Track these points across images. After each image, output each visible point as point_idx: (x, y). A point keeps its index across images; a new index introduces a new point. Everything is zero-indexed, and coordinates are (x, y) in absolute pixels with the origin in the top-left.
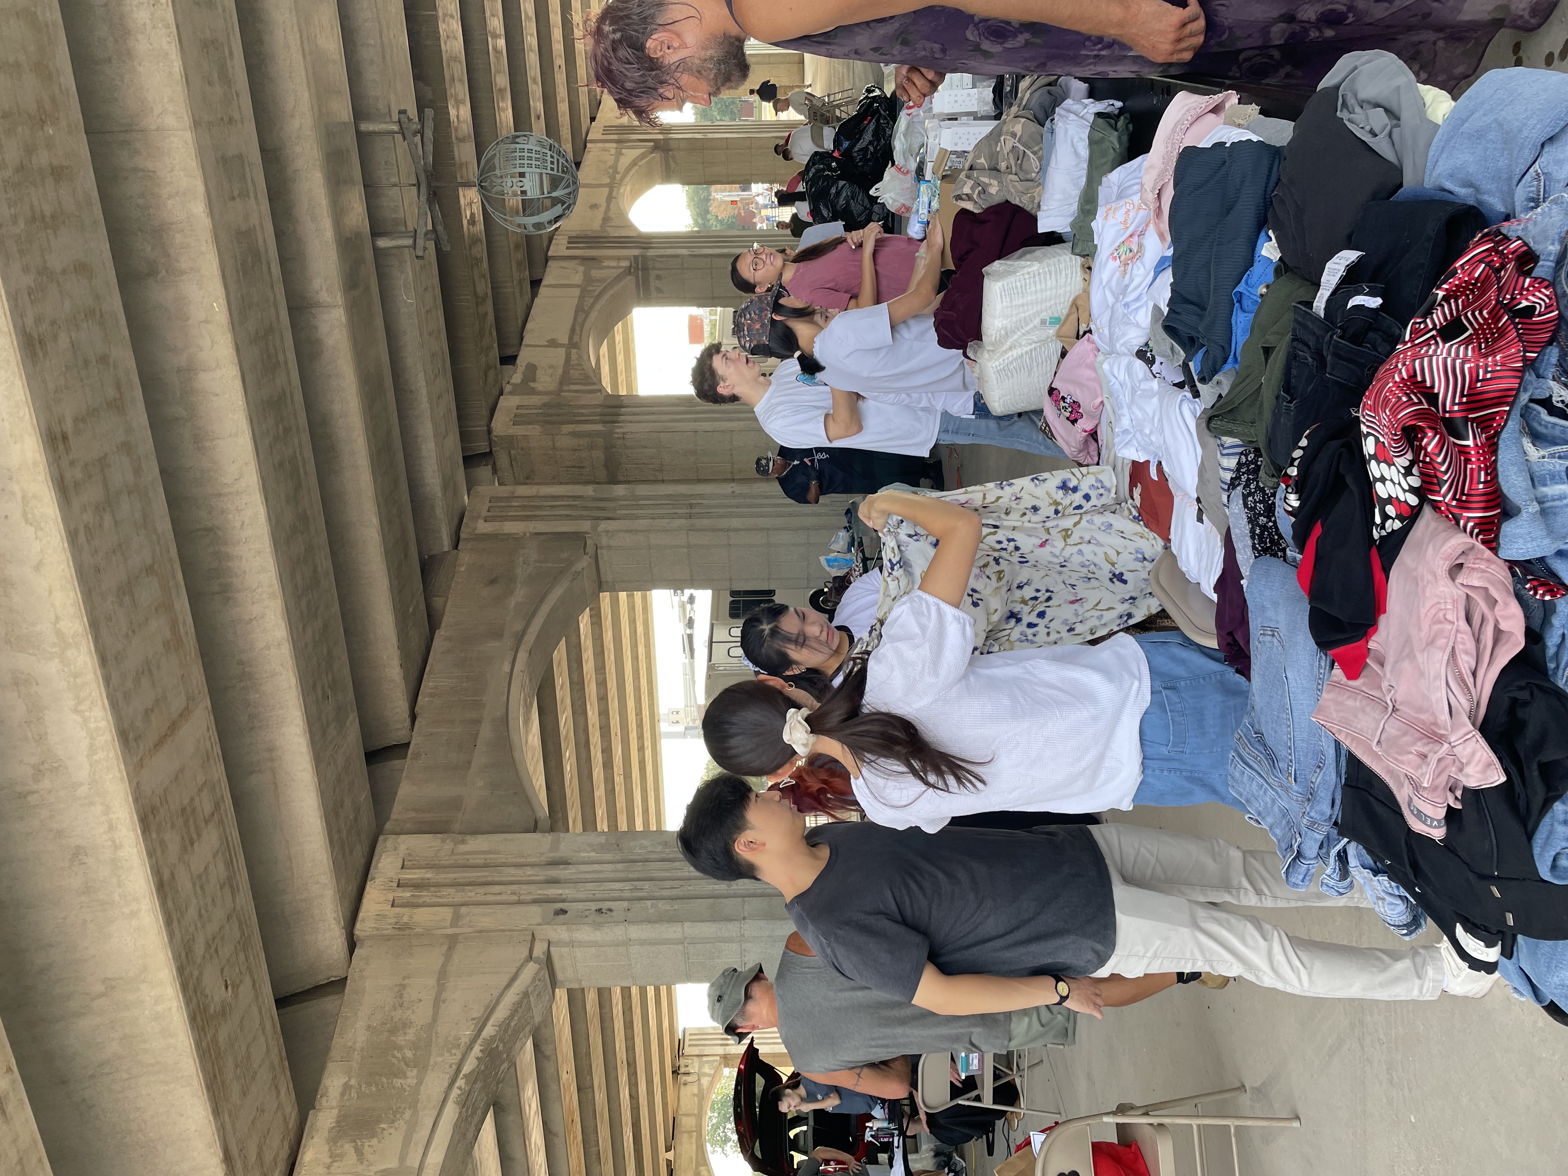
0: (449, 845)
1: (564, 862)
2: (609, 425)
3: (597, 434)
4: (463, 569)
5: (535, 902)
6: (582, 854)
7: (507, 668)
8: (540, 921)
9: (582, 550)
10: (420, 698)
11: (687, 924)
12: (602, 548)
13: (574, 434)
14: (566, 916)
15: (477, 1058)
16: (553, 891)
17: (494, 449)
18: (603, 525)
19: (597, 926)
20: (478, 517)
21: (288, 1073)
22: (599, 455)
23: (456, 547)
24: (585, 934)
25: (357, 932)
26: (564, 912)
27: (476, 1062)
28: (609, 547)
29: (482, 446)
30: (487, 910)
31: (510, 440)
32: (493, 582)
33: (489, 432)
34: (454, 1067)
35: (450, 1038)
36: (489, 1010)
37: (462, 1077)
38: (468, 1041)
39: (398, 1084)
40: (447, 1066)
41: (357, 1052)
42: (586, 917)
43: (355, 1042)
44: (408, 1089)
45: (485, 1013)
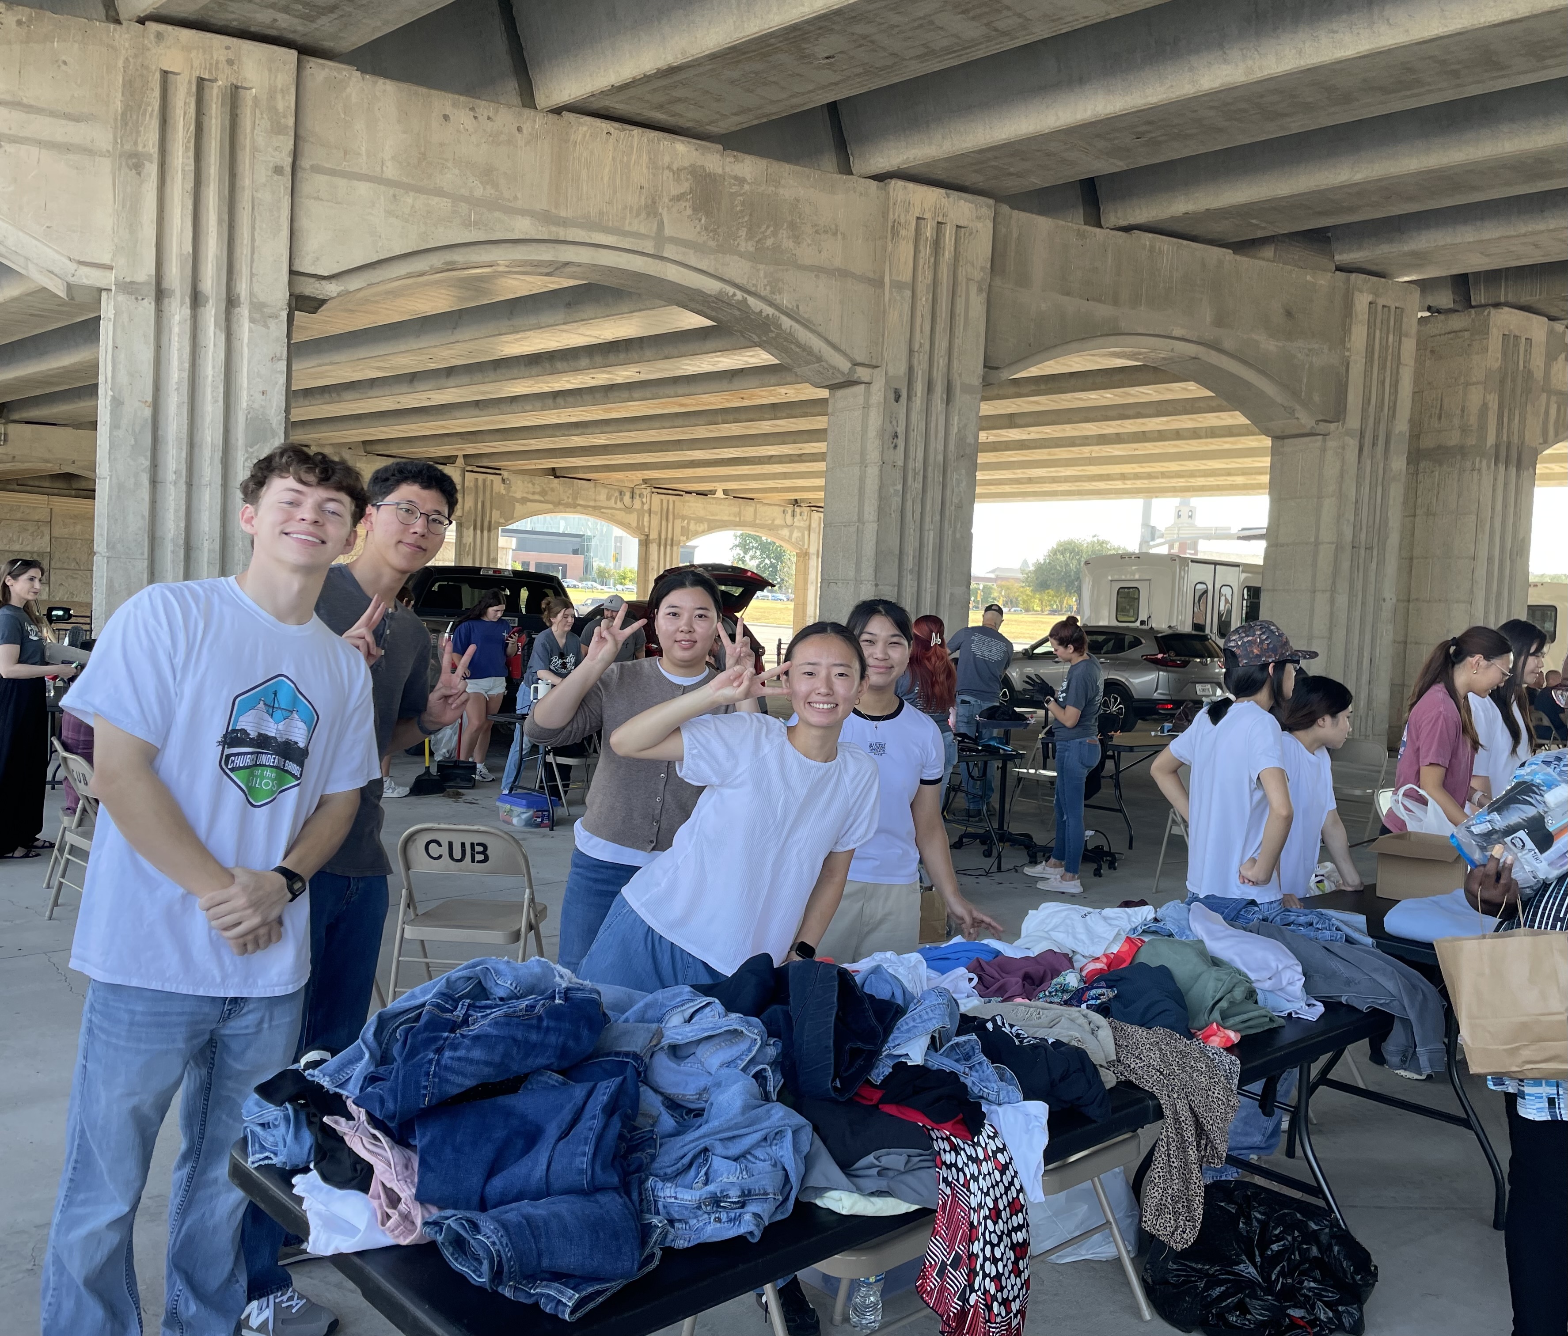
0: (977, 275)
1: (949, 400)
2: (1493, 451)
3: (1483, 437)
4: (1309, 278)
5: (911, 369)
6: (956, 418)
7: (1178, 332)
8: (890, 374)
9: (1321, 418)
10: (1151, 235)
11: (875, 525)
12: (1324, 441)
13: (1484, 407)
14: (893, 401)
15: (761, 312)
16: (919, 388)
17: (1473, 311)
18: (1353, 443)
19: (882, 433)
20: (1376, 295)
21: (755, 122)
22: (1454, 439)
23: (1339, 269)
24: (875, 420)
25: (893, 182)
26: (897, 400)
27: (758, 310)
28: (1324, 450)
29: (1479, 296)
30: (906, 318)
31: (1483, 331)
32: (1289, 314)
33: (1497, 305)
34: (753, 289)
35: (780, 285)
36: (806, 324)
37: (743, 297)
38: (777, 301)
39: (740, 233)
40: (753, 281)
41: (774, 189)
42: (891, 422)
43: (785, 187)
44: (736, 243)
45: (804, 319)
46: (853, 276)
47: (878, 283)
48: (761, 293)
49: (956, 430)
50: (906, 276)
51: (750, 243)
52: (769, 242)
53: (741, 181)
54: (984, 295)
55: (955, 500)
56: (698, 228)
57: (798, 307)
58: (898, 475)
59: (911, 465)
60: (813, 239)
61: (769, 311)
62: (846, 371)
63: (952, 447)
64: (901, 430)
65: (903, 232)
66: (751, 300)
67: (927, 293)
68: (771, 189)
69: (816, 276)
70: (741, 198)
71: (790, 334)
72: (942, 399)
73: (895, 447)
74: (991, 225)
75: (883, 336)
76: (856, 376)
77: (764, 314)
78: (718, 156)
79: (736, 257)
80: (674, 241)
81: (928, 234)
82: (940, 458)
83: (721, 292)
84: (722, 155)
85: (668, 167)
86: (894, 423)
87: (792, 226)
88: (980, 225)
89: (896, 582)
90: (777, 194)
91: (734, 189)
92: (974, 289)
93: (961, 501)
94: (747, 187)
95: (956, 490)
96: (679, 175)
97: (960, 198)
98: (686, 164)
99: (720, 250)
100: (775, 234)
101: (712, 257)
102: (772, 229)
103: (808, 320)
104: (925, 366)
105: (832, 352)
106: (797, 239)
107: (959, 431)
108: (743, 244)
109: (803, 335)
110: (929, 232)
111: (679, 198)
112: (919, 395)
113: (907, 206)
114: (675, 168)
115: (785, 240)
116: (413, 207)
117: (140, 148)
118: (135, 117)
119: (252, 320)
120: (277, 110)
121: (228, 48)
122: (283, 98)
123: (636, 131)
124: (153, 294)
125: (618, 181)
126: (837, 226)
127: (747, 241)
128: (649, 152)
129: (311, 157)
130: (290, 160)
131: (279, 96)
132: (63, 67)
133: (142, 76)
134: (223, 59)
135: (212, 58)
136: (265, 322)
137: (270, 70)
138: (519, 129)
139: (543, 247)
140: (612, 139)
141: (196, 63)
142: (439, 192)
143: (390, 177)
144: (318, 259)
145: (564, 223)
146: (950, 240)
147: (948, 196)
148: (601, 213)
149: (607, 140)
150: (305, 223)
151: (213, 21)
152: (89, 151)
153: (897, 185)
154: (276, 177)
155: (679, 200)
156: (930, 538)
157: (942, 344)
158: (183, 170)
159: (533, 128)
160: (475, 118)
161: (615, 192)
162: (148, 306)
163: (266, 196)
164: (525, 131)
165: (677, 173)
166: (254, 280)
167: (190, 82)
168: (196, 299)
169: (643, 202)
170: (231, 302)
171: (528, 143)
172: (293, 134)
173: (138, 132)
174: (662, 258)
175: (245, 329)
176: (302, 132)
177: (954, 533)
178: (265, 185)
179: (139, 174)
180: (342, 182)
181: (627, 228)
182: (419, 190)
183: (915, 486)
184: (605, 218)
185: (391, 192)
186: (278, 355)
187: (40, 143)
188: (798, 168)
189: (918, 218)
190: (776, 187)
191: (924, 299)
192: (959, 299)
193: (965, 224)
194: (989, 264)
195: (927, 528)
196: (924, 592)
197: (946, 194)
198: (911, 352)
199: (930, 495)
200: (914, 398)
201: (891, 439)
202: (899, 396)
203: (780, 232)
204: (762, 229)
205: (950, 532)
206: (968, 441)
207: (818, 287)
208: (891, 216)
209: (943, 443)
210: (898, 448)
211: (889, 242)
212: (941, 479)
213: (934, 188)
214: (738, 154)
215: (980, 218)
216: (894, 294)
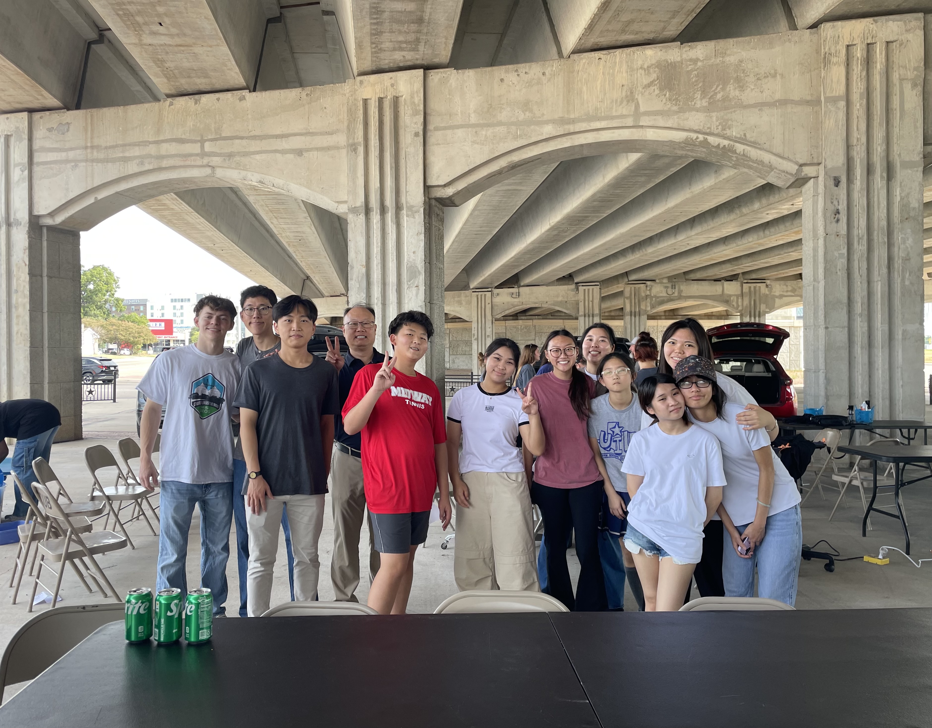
0: (911, 74)
1: (889, 176)
5: (849, 159)
14: (833, 186)
19: (824, 212)
24: (821, 204)
25: (824, 25)
26: (837, 185)
27: (716, 144)
30: (842, 121)
34: (709, 131)
35: (730, 123)
36: (754, 144)
37: (704, 138)
38: (728, 134)
39: (696, 95)
40: (709, 126)
41: (721, 59)
42: (832, 203)
43: (729, 55)
44: (693, 103)
45: (751, 142)
46: (793, 102)
47: (815, 102)
48: (716, 132)
49: (898, 199)
50: (841, 90)
51: (704, 101)
52: (719, 96)
53: (695, 61)
54: (920, 88)
55: (902, 254)
56: (664, 100)
57: (745, 135)
58: (842, 242)
59: (855, 232)
60: (755, 85)
61: (726, 142)
62: (794, 172)
63: (896, 212)
64: (843, 207)
65: (834, 60)
66: (712, 140)
67: (861, 99)
68: (718, 60)
69: (759, 110)
70: (696, 72)
71: (744, 155)
72: (882, 177)
73: (838, 221)
74: (922, 32)
75: (822, 139)
76: (803, 174)
77: (721, 146)
78: (677, 50)
79: (694, 113)
80: (647, 113)
81: (859, 55)
82: (884, 223)
83: (687, 139)
84: (680, 48)
85: (641, 68)
86: (836, 203)
87: (738, 80)
88: (910, 36)
89: (846, 324)
90: (724, 62)
91: (690, 68)
92: (908, 87)
93: (908, 254)
94: (699, 64)
95: (902, 246)
96: (649, 70)
97: (887, 21)
98: (654, 62)
99: (681, 111)
100: (723, 89)
101: (676, 117)
102: (721, 86)
103: (754, 143)
104: (864, 154)
105: (780, 160)
106: (742, 88)
107: (902, 199)
108: (699, 102)
109: (753, 153)
110: (859, 53)
111: (649, 85)
112: (858, 178)
113: (837, 40)
114: (645, 66)
115: (732, 91)
116: (486, 135)
117: (356, 141)
118: (353, 126)
119: (407, 216)
120: (414, 102)
121: (391, 78)
122: (417, 96)
123: (618, 52)
124: (364, 211)
125: (607, 86)
126: (775, 70)
127: (701, 99)
128: (627, 62)
129: (434, 122)
130: (422, 127)
131: (415, 96)
132: (325, 110)
133: (355, 104)
134: (389, 84)
135: (384, 85)
136: (413, 215)
137: (411, 83)
138: (544, 74)
139: (564, 139)
140: (602, 62)
141: (378, 91)
142: (500, 124)
143: (473, 122)
144: (439, 176)
145: (573, 121)
146: (881, 53)
147: (876, 22)
148: (597, 109)
149: (599, 63)
150: (432, 159)
151: (384, 67)
152: (337, 148)
153: (827, 28)
154: (416, 138)
155: (649, 87)
156: (879, 288)
157: (879, 134)
158: (374, 146)
159: (552, 70)
160: (518, 75)
161: (605, 94)
162: (362, 218)
163: (411, 150)
164: (547, 74)
165: (647, 70)
166: (408, 194)
167: (375, 101)
168: (383, 210)
169: (624, 94)
170: (398, 208)
171: (549, 80)
172: (422, 113)
173: (355, 133)
174: (642, 127)
175: (405, 220)
176: (429, 111)
177: (903, 280)
178: (411, 144)
179: (356, 153)
180: (449, 132)
181: (614, 114)
182: (488, 125)
183: (860, 248)
184: (599, 111)
185: (474, 130)
186: (420, 232)
187: (318, 149)
188: (740, 39)
189: (848, 46)
190: (723, 57)
191: (858, 105)
192: (895, 97)
193: (895, 39)
194: (923, 63)
195: (876, 280)
196: (876, 331)
197: (874, 20)
198: (848, 147)
199: (876, 253)
200: (855, 181)
201: (833, 216)
202: (839, 182)
203: (728, 86)
204: (713, 89)
205: (899, 281)
206: (912, 206)
207: (761, 117)
208: (823, 50)
209: (885, 211)
210: (841, 221)
211: (822, 70)
212: (886, 240)
213: (862, 20)
214: (692, 44)
215: (910, 30)
216: (830, 107)
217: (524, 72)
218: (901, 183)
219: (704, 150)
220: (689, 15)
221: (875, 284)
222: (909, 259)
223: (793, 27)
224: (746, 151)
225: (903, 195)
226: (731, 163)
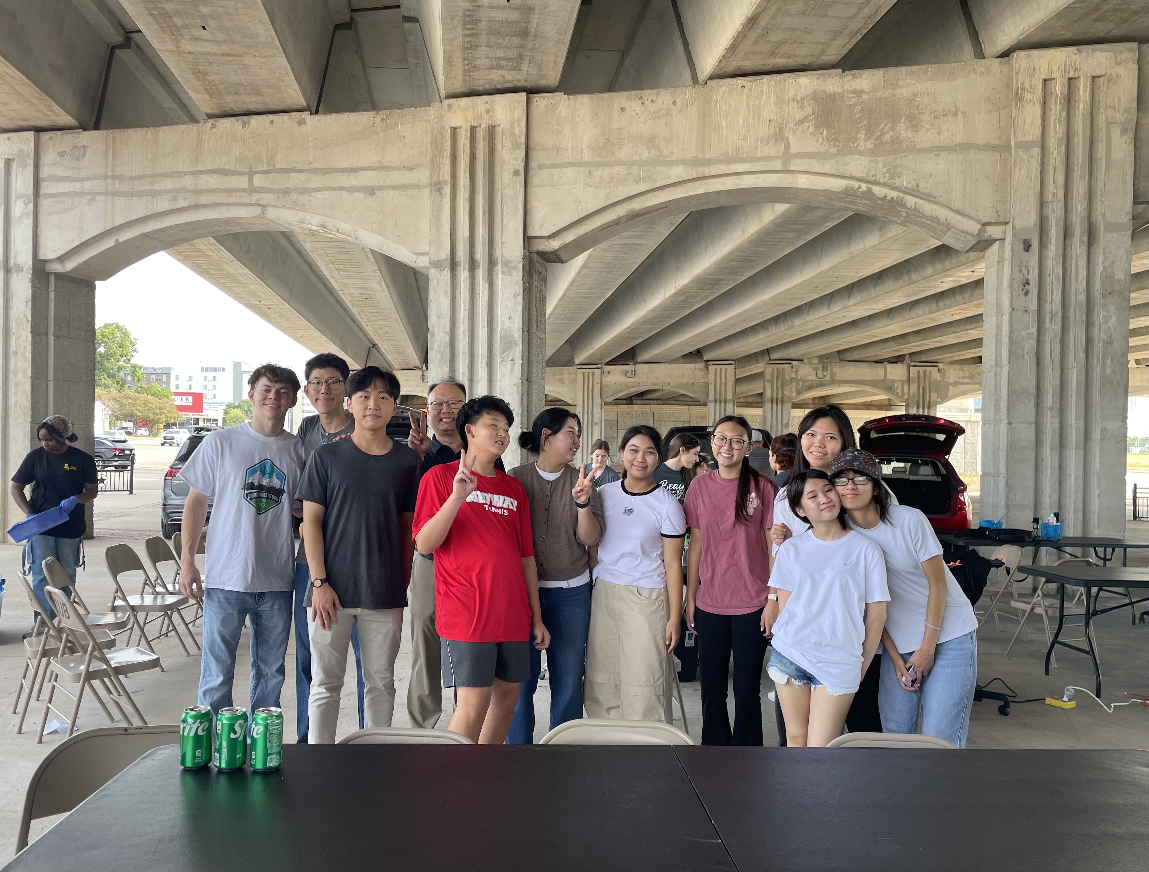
0: (1121, 117)
1: (1091, 241)
5: (1042, 218)
11: (1008, 368)
14: (1023, 251)
16: (1054, 235)
19: (1011, 282)
24: (1007, 272)
25: (1017, 54)
26: (1027, 249)
27: (882, 195)
30: (1036, 172)
34: (874, 179)
35: (899, 170)
36: (928, 197)
37: (868, 187)
38: (897, 184)
39: (859, 135)
40: (874, 173)
41: (891, 91)
42: (1020, 271)
43: (902, 87)
44: (855, 145)
45: (924, 194)
46: (976, 147)
47: (1003, 148)
48: (882, 180)
49: (1101, 268)
50: (1035, 133)
51: (869, 142)
52: (887, 137)
53: (859, 93)
54: (1131, 135)
55: (1103, 336)
56: (820, 141)
57: (917, 185)
58: (1031, 320)
59: (1048, 308)
60: (932, 124)
61: (894, 194)
62: (975, 231)
63: (1097, 284)
64: (1033, 277)
65: (1028, 96)
66: (877, 190)
67: (1059, 145)
68: (888, 92)
69: (936, 155)
70: (860, 107)
71: (915, 209)
72: (1081, 241)
73: (1027, 293)
74: (1136, 66)
75: (1010, 194)
76: (986, 235)
77: (889, 198)
78: (838, 79)
79: (856, 156)
80: (800, 156)
81: (1058, 92)
82: (1083, 298)
83: (846, 188)
84: (841, 77)
85: (794, 99)
86: (1025, 271)
87: (911, 118)
88: (1121, 70)
89: (1033, 419)
90: (894, 95)
91: (853, 101)
92: (1116, 133)
93: (1110, 336)
94: (865, 97)
95: (1104, 326)
96: (802, 104)
97: (1093, 51)
98: (809, 92)
99: (841, 153)
100: (893, 129)
101: (834, 161)
102: (890, 125)
103: (928, 195)
104: (1060, 213)
105: (959, 217)
106: (915, 128)
107: (1105, 269)
108: (862, 144)
109: (928, 208)
110: (1058, 89)
111: (802, 121)
112: (1053, 241)
113: (1032, 72)
114: (799, 98)
115: (903, 131)
116: (601, 177)
117: (441, 179)
118: (438, 160)
119: (503, 273)
120: (514, 134)
121: (486, 103)
122: (519, 125)
123: (766, 78)
124: (449, 265)
125: (751, 121)
126: (957, 107)
127: (865, 140)
128: (777, 92)
129: (538, 158)
130: (523, 164)
131: (516, 125)
132: (404, 140)
133: (441, 134)
134: (484, 110)
135: (478, 112)
136: (510, 273)
137: (510, 109)
138: (674, 103)
139: (697, 184)
140: (746, 91)
141: (469, 118)
142: (619, 163)
143: (586, 160)
144: (542, 225)
145: (709, 163)
146: (1085, 91)
147: (1080, 52)
148: (738, 148)
149: (742, 92)
150: (535, 204)
151: (477, 88)
152: (418, 187)
153: (1021, 58)
154: (515, 178)
155: (802, 123)
156: (1074, 376)
157: (1079, 189)
158: (464, 186)
159: (684, 99)
160: (643, 104)
161: (748, 130)
162: (446, 274)
163: (509, 192)
164: (678, 103)
165: (801, 102)
166: (503, 246)
167: (466, 131)
168: (473, 265)
169: (772, 131)
170: (492, 263)
171: (681, 111)
172: (524, 147)
173: (440, 168)
174: (792, 172)
175: (500, 279)
176: (532, 145)
177: (1103, 368)
178: (509, 184)
179: (441, 194)
180: (556, 171)
181: (759, 155)
182: (605, 165)
183: (1053, 327)
184: (741, 151)
185: (587, 170)
186: (518, 292)
187: (394, 188)
188: (915, 68)
189: (1045, 80)
190: (894, 89)
191: (1056, 152)
192: (1100, 145)
193: (1103, 73)
194: (1135, 104)
195: (1070, 366)
196: (1069, 429)
197: (1078, 50)
198: (1042, 203)
199: (1072, 335)
200: (1049, 246)
201: (1022, 287)
202: (1030, 246)
203: (899, 125)
204: (880, 128)
205: (1099, 368)
206: (1117, 277)
207: (938, 164)
208: (1015, 85)
209: (1084, 283)
210: (1030, 294)
211: (1013, 109)
212: (1084, 318)
213: (1063, 49)
214: (856, 71)
215: (1121, 63)
216: (1021, 154)
217: (650, 99)
218: (1104, 250)
219: (868, 202)
220: (853, 37)
221: (1070, 371)
222: (1112, 342)
223: (980, 55)
224: (918, 206)
225: (1107, 264)
226: (899, 219)
